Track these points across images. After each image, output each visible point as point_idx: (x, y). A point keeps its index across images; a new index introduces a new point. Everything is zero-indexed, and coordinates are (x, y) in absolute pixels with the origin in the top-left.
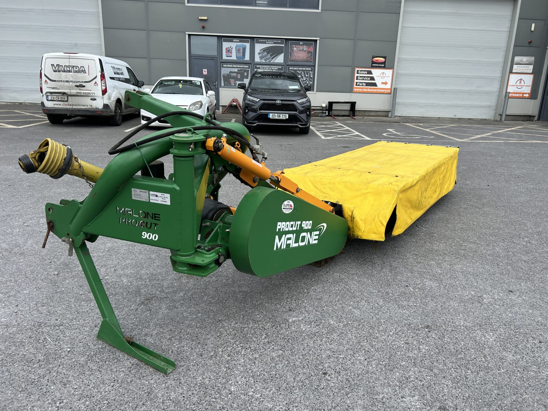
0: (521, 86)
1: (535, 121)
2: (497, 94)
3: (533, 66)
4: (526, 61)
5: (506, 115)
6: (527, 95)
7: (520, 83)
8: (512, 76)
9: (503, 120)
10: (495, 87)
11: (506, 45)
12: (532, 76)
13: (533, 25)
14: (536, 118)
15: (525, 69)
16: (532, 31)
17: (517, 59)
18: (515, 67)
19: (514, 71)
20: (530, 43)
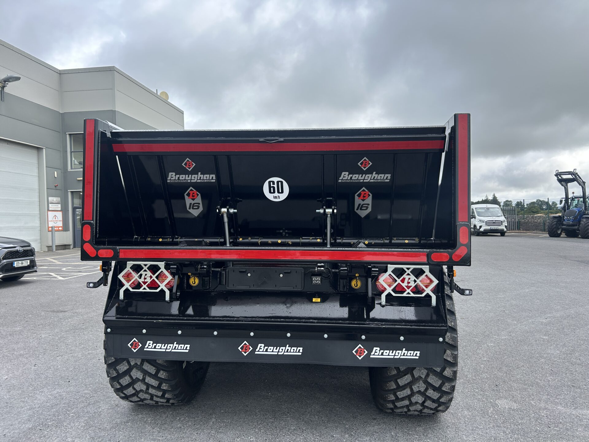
0: (56, 221)
1: (72, 249)
2: (39, 229)
3: (60, 205)
4: (56, 201)
5: (56, 246)
6: (61, 228)
7: (55, 219)
8: (49, 213)
9: (54, 250)
10: (37, 223)
11: (38, 187)
12: (61, 213)
13: (56, 172)
14: (72, 247)
15: (56, 207)
16: (55, 177)
17: (50, 199)
18: (50, 205)
19: (50, 209)
20: (55, 186)
